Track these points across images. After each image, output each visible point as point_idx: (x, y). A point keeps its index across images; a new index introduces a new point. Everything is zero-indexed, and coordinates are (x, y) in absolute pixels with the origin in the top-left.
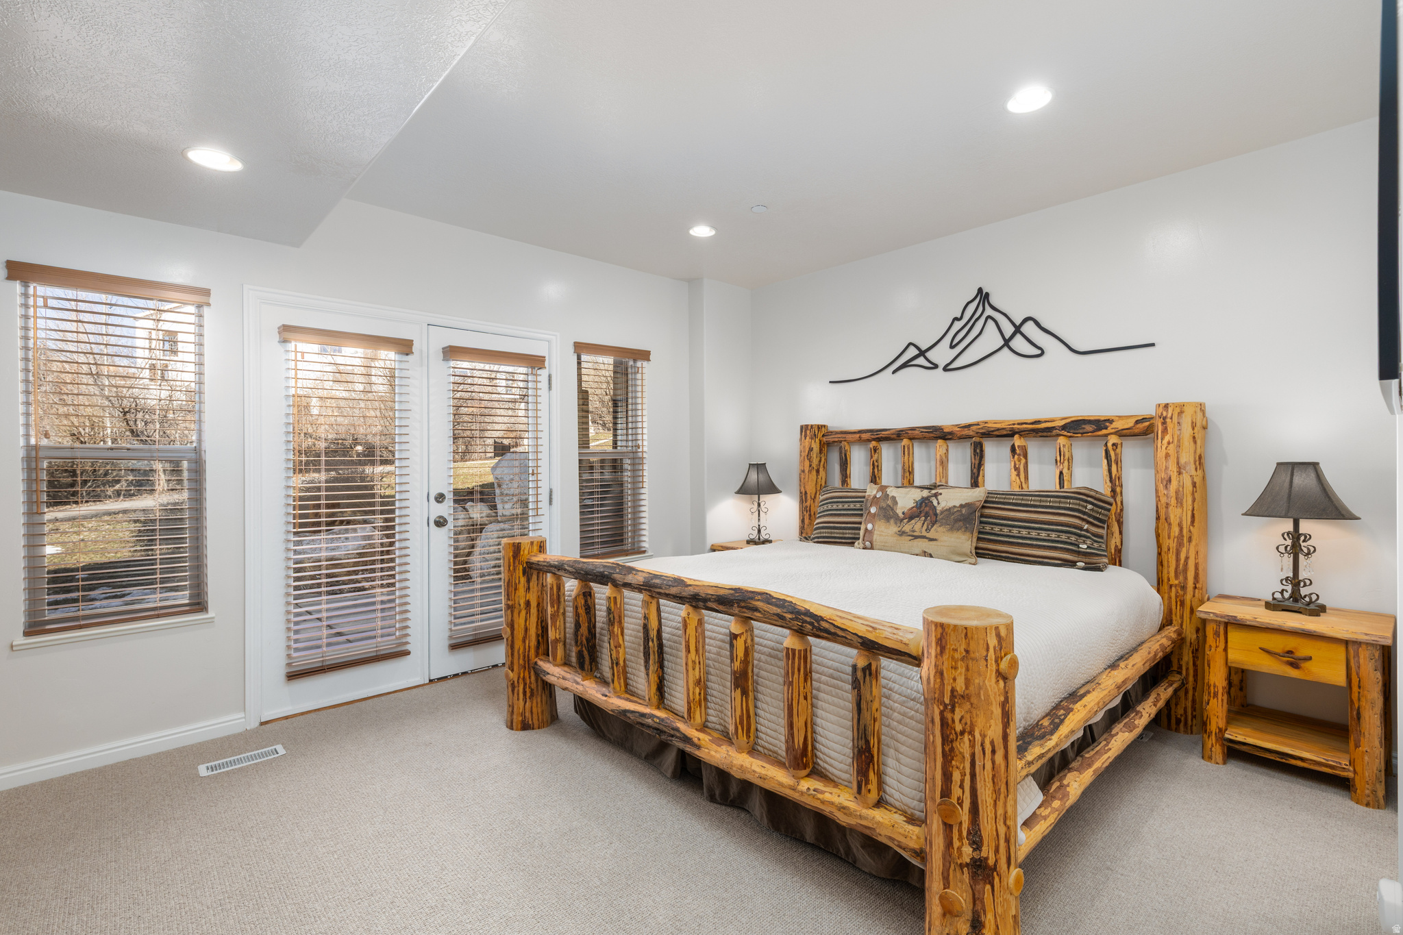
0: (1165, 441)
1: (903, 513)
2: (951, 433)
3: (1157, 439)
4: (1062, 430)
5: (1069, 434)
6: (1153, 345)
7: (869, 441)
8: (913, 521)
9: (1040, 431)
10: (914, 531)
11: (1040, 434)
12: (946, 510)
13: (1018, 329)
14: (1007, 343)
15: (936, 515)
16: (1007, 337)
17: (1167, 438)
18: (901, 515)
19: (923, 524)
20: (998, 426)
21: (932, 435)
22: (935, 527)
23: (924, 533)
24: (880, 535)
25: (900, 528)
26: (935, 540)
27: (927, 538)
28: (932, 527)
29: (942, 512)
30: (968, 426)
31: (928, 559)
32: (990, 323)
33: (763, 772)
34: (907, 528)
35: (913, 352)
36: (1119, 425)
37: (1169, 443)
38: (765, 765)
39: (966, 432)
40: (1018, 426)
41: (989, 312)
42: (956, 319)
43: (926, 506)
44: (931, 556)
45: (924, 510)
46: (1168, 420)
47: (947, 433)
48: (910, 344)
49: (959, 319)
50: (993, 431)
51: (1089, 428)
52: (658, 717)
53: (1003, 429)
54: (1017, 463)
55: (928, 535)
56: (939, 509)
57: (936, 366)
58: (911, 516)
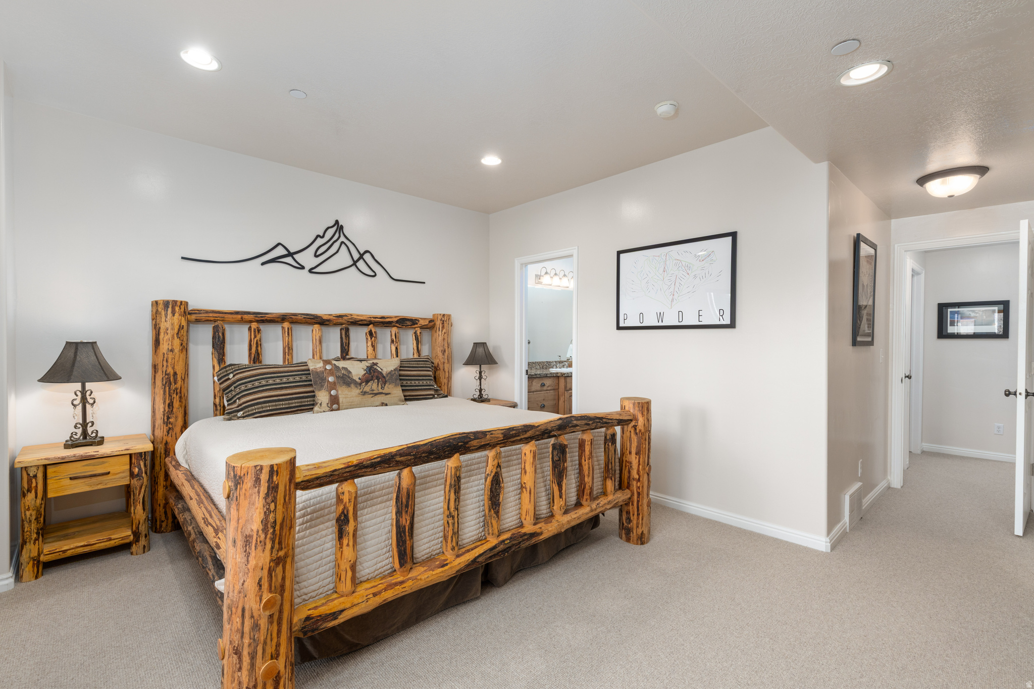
0: (443, 332)
1: (359, 379)
2: (329, 320)
3: (439, 331)
4: (397, 323)
5: (400, 326)
6: (424, 283)
7: (251, 322)
8: (369, 384)
9: (384, 323)
10: (373, 390)
11: (385, 325)
12: (389, 373)
13: (361, 256)
14: (355, 263)
15: (384, 377)
16: (355, 259)
17: (444, 331)
18: (358, 380)
19: (378, 384)
20: (361, 318)
21: (314, 321)
22: (386, 385)
23: (381, 391)
24: (346, 398)
25: (361, 390)
26: (389, 394)
27: (384, 393)
28: (385, 385)
29: (387, 375)
30: (341, 316)
31: (384, 407)
32: (343, 247)
33: (577, 515)
34: (367, 389)
35: (280, 251)
36: (422, 323)
37: (445, 333)
38: (576, 512)
39: (340, 320)
40: (374, 319)
41: (342, 239)
42: (318, 236)
43: (374, 372)
44: (386, 405)
45: (373, 374)
46: (445, 322)
47: (326, 320)
48: (279, 244)
49: (322, 237)
50: (358, 321)
51: (409, 323)
52: (507, 539)
53: (365, 320)
54: (373, 342)
55: (384, 391)
56: (384, 373)
57: (303, 268)
58: (366, 380)
